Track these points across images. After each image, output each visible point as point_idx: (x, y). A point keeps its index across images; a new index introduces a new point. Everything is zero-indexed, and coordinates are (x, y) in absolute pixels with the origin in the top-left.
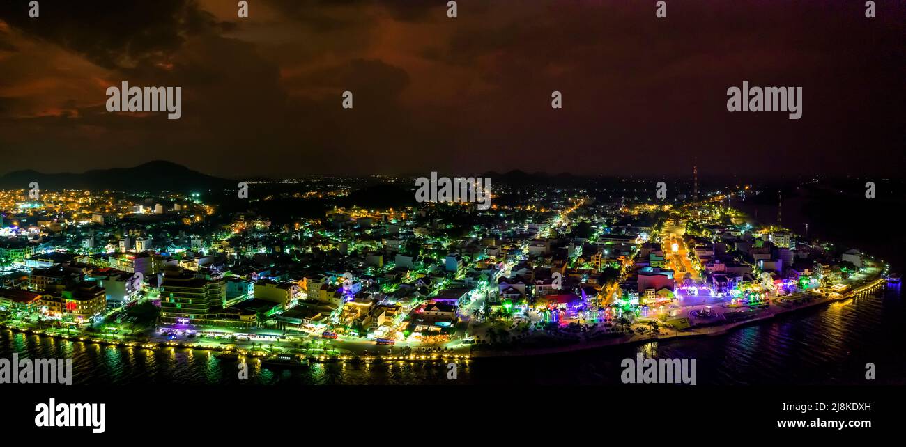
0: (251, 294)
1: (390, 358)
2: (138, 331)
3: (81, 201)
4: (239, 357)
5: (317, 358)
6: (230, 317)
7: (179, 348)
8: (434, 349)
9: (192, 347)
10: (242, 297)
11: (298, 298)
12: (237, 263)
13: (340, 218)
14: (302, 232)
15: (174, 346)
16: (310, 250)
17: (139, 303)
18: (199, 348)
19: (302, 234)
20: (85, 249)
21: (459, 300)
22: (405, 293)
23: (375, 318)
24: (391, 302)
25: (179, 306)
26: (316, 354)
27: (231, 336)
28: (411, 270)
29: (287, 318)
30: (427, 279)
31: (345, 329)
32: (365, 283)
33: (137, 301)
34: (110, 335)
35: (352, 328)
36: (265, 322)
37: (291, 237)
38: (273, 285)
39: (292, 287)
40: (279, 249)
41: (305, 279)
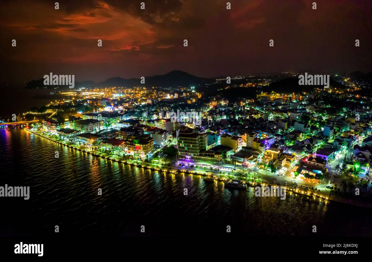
0: (219, 143)
2: (168, 162)
3: (142, 92)
4: (214, 180)
5: (251, 183)
6: (209, 156)
7: (187, 173)
8: (310, 188)
9: (193, 173)
10: (215, 144)
11: (242, 146)
12: (213, 124)
13: (264, 99)
14: (244, 106)
15: (184, 172)
16: (248, 118)
17: (168, 146)
18: (196, 174)
19: (244, 108)
20: (144, 117)
21: (329, 156)
22: (298, 148)
23: (281, 161)
24: (290, 152)
25: (186, 149)
26: (250, 181)
27: (210, 167)
28: (303, 133)
29: (237, 157)
30: (312, 140)
31: (265, 166)
32: (276, 139)
33: (167, 145)
34: (155, 164)
35: (268, 166)
36: (226, 159)
37: (239, 110)
38: (230, 137)
39: (239, 139)
40: (233, 117)
41: (245, 134)
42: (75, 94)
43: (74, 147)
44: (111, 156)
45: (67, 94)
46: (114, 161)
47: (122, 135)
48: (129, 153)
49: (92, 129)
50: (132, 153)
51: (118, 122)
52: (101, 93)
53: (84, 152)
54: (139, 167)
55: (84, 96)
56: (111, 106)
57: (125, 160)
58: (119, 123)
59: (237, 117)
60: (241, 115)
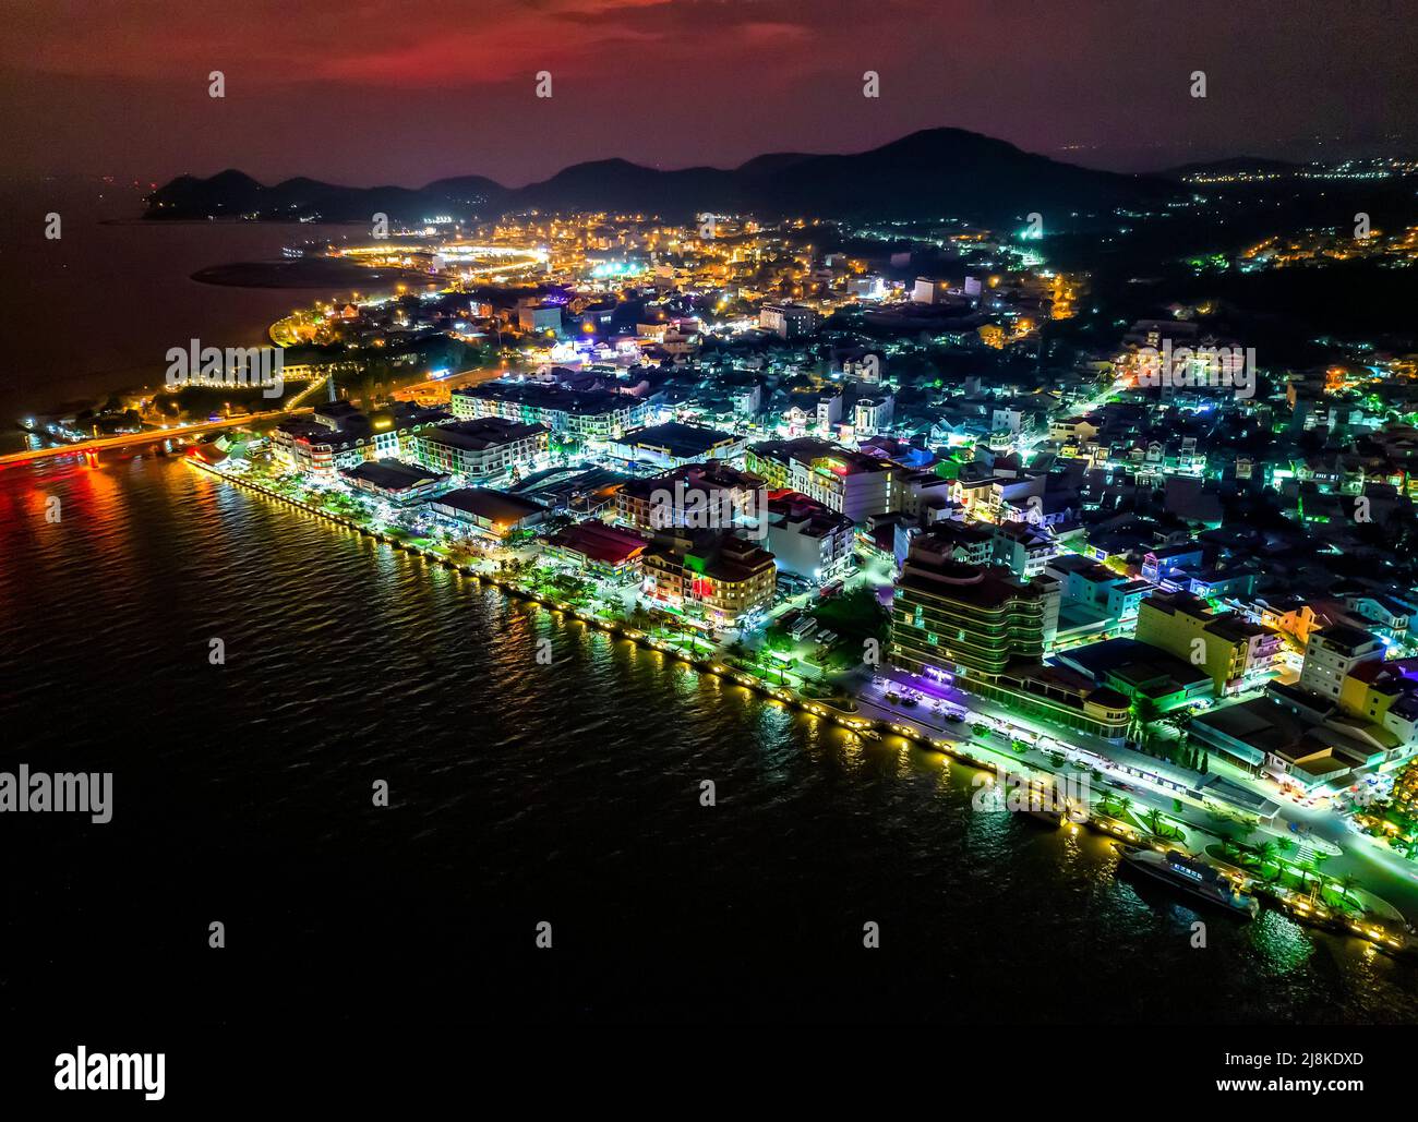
0: (1127, 622)
2: (835, 671)
4: (1063, 822)
5: (1287, 899)
6: (1054, 695)
7: (922, 746)
9: (951, 754)
10: (1102, 624)
15: (910, 738)
16: (1356, 485)
17: (847, 588)
18: (967, 761)
20: (739, 416)
29: (1221, 735)
33: (842, 583)
34: (774, 671)
36: (1153, 724)
37: (1303, 421)
38: (1196, 620)
39: (1254, 639)
40: (1250, 467)
41: (1307, 611)
42: (405, 255)
43: (422, 552)
44: (580, 605)
45: (369, 257)
46: (594, 625)
47: (631, 510)
48: (661, 597)
49: (499, 465)
50: (674, 602)
51: (618, 435)
52: (530, 253)
53: (466, 573)
54: (702, 668)
55: (449, 267)
56: (581, 337)
57: (644, 628)
58: (619, 442)
59: (1277, 477)
60: (1312, 466)
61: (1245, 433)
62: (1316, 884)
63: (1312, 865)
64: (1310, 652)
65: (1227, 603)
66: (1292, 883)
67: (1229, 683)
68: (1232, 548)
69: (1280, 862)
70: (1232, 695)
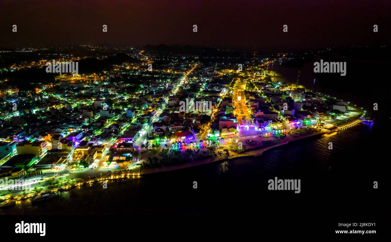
0: (15, 152)
1: (101, 180)
4: (16, 202)
5: (64, 188)
10: (9, 154)
11: (47, 149)
13: (64, 84)
21: (134, 137)
22: (106, 135)
23: (92, 156)
24: (100, 143)
28: (109, 119)
29: (42, 165)
30: (117, 125)
31: (77, 165)
32: (84, 130)
35: (80, 164)
36: (29, 170)
37: (35, 100)
38: (29, 145)
39: (42, 144)
40: (28, 111)
41: (48, 134)
59: (34, 111)
60: (39, 108)
61: (25, 104)
62: (67, 182)
63: (66, 179)
64: (52, 142)
65: (34, 139)
66: (64, 184)
67: (40, 155)
68: (31, 128)
69: (61, 182)
70: (41, 156)
